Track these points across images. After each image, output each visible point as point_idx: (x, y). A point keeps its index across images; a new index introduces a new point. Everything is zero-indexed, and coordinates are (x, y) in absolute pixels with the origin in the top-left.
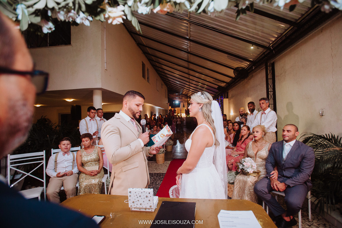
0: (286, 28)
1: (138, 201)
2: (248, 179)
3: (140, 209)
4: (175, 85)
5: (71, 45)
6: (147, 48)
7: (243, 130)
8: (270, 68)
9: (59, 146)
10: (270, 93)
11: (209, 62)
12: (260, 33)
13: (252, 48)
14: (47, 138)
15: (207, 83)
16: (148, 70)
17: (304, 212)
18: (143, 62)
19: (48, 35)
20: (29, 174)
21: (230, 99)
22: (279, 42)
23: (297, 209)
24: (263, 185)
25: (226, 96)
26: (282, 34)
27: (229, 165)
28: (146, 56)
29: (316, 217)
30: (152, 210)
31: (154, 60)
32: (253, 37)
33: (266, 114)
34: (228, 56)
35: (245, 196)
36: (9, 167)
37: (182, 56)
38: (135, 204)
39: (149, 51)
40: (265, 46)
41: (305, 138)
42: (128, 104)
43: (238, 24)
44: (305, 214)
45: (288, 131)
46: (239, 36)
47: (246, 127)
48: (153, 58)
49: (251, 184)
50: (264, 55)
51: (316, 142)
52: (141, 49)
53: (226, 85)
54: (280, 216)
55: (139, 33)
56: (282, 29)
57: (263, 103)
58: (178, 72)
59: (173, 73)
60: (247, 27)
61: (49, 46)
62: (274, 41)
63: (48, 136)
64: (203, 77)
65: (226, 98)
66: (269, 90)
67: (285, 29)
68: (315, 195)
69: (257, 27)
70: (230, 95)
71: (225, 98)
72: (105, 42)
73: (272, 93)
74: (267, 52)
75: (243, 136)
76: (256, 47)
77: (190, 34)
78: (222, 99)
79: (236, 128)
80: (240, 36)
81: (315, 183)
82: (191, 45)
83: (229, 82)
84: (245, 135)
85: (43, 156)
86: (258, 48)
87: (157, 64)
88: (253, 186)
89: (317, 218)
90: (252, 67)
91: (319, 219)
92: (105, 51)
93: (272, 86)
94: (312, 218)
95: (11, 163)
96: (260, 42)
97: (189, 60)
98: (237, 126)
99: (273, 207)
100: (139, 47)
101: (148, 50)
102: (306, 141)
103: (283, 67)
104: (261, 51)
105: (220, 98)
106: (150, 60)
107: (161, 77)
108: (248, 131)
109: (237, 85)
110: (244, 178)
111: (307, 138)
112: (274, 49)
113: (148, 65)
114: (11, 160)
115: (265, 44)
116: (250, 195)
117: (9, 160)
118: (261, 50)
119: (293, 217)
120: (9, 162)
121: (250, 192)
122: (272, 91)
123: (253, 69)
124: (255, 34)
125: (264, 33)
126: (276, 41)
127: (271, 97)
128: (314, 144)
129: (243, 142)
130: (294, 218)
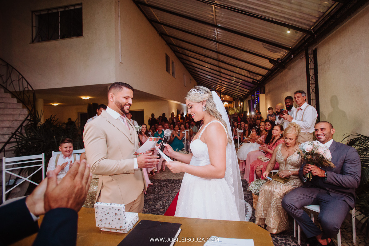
0: (330, 6)
1: (106, 219)
2: (276, 190)
3: (110, 230)
4: (208, 80)
5: (83, 37)
6: (171, 38)
7: (275, 130)
8: (311, 57)
9: (59, 148)
10: (311, 85)
11: (244, 53)
12: (297, 14)
13: (289, 32)
14: (54, 139)
15: (242, 77)
16: (173, 63)
17: (348, 232)
18: (166, 54)
19: (60, 27)
20: (26, 179)
21: (267, 95)
22: (322, 24)
23: (334, 230)
24: (293, 199)
25: (263, 91)
26: (325, 13)
27: (258, 171)
28: (171, 48)
29: (363, 240)
30: (124, 232)
31: (180, 52)
32: (289, 18)
33: (303, 111)
34: (263, 44)
35: (270, 209)
36: (5, 171)
37: (212, 46)
38: (103, 223)
39: (173, 42)
40: (305, 30)
41: (350, 140)
42: (114, 98)
43: (270, 4)
44: (349, 236)
45: (322, 129)
46: (272, 18)
47: (279, 127)
48: (178, 49)
49: (279, 197)
50: (304, 41)
51: (365, 145)
52: (164, 40)
53: (262, 78)
54: (314, 237)
55: (160, 21)
56: (325, 6)
57: (298, 97)
58: (208, 66)
59: (203, 67)
60: (281, 7)
61: (60, 39)
62: (315, 23)
63: (54, 137)
64: (237, 70)
65: (263, 93)
66: (311, 83)
67: (328, 7)
68: (363, 211)
69: (293, 6)
70: (267, 89)
71: (261, 93)
72: (119, 32)
73: (314, 85)
74: (308, 37)
75: (274, 138)
76: (294, 31)
77: (216, 19)
78: (258, 94)
79: (268, 128)
80: (274, 19)
81: (364, 197)
82: (218, 33)
83: (266, 74)
84: (277, 136)
85: (41, 159)
86: (296, 33)
87: (184, 57)
88: (281, 199)
89: (365, 242)
90: (290, 56)
91: (366, 243)
92: (120, 41)
93: (314, 77)
94: (357, 241)
95: (7, 167)
96: (299, 24)
97: (218, 50)
98: (269, 125)
99: (304, 225)
100: (162, 37)
101: (172, 40)
102: (351, 143)
103: (327, 54)
104: (300, 36)
105: (256, 93)
106: (175, 52)
107: (189, 71)
108: (281, 131)
109: (274, 78)
110: (271, 189)
111: (353, 139)
112: (315, 33)
113: (172, 57)
114: (7, 163)
115: (304, 26)
116: (277, 210)
117: (5, 163)
118: (300, 34)
119: (331, 239)
120: (4, 165)
121: (278, 206)
122: (313, 84)
123: (292, 58)
124: (291, 15)
125: (304, 13)
126: (318, 23)
127: (313, 90)
128: (362, 148)
129: (274, 144)
130: (332, 241)
